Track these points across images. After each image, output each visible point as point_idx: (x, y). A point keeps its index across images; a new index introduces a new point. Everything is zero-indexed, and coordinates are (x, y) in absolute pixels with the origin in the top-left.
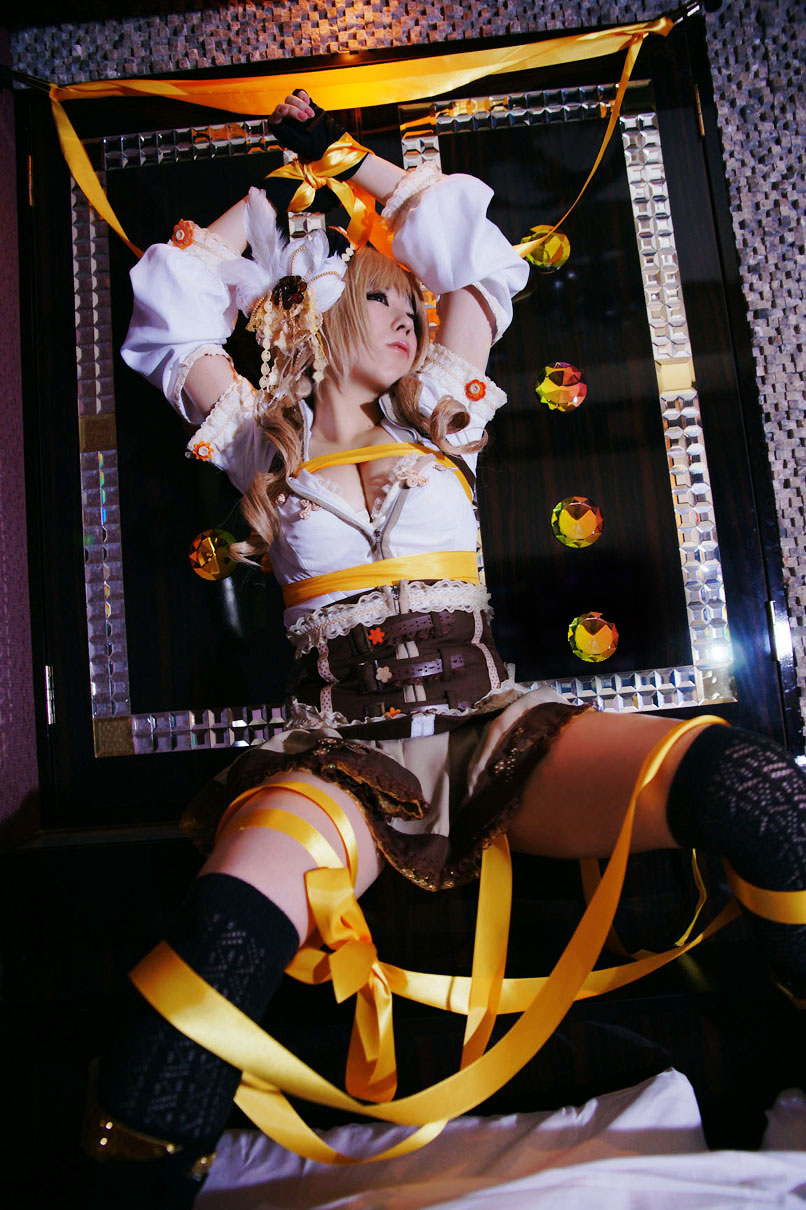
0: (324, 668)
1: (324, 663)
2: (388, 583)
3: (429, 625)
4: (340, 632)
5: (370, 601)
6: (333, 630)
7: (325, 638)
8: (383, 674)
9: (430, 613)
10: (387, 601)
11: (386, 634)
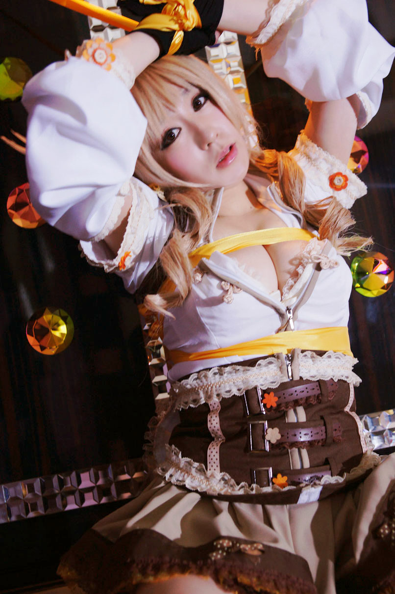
0: (214, 423)
1: (214, 417)
2: (284, 352)
3: (317, 392)
4: (235, 392)
5: (266, 366)
6: (228, 389)
7: (218, 395)
8: (273, 435)
9: (318, 381)
10: (280, 368)
11: (279, 398)
